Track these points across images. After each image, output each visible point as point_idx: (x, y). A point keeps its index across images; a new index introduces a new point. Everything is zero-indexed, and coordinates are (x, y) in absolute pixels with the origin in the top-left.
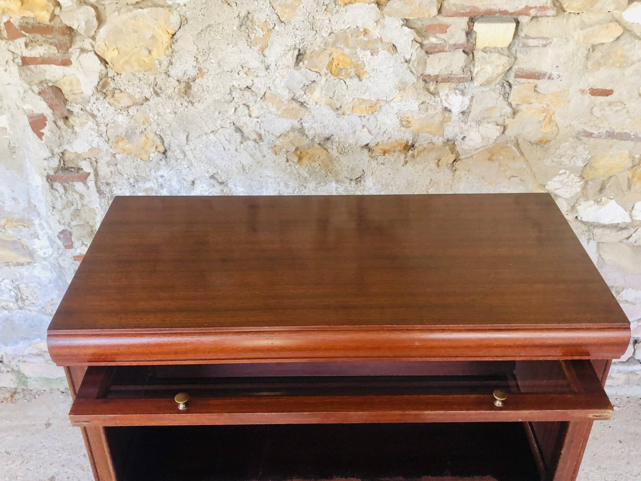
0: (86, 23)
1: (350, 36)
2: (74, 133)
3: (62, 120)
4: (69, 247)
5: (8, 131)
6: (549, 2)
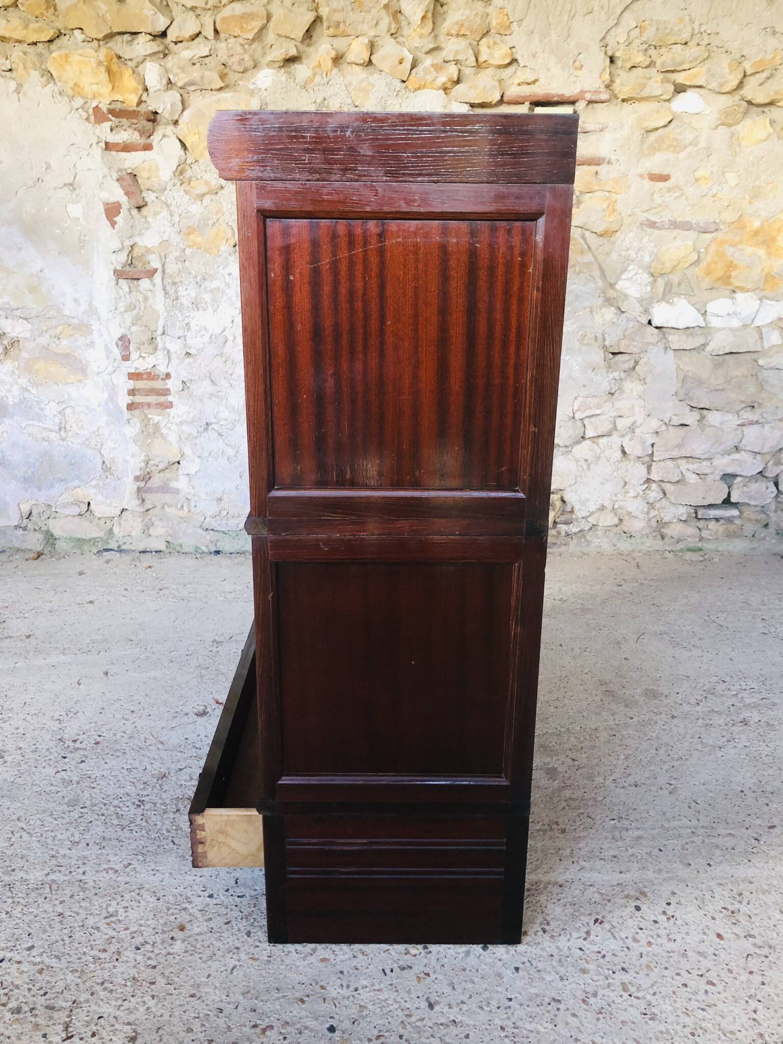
0: (172, 106)
2: (147, 222)
3: (136, 210)
4: (126, 358)
5: (81, 221)
6: (602, 86)
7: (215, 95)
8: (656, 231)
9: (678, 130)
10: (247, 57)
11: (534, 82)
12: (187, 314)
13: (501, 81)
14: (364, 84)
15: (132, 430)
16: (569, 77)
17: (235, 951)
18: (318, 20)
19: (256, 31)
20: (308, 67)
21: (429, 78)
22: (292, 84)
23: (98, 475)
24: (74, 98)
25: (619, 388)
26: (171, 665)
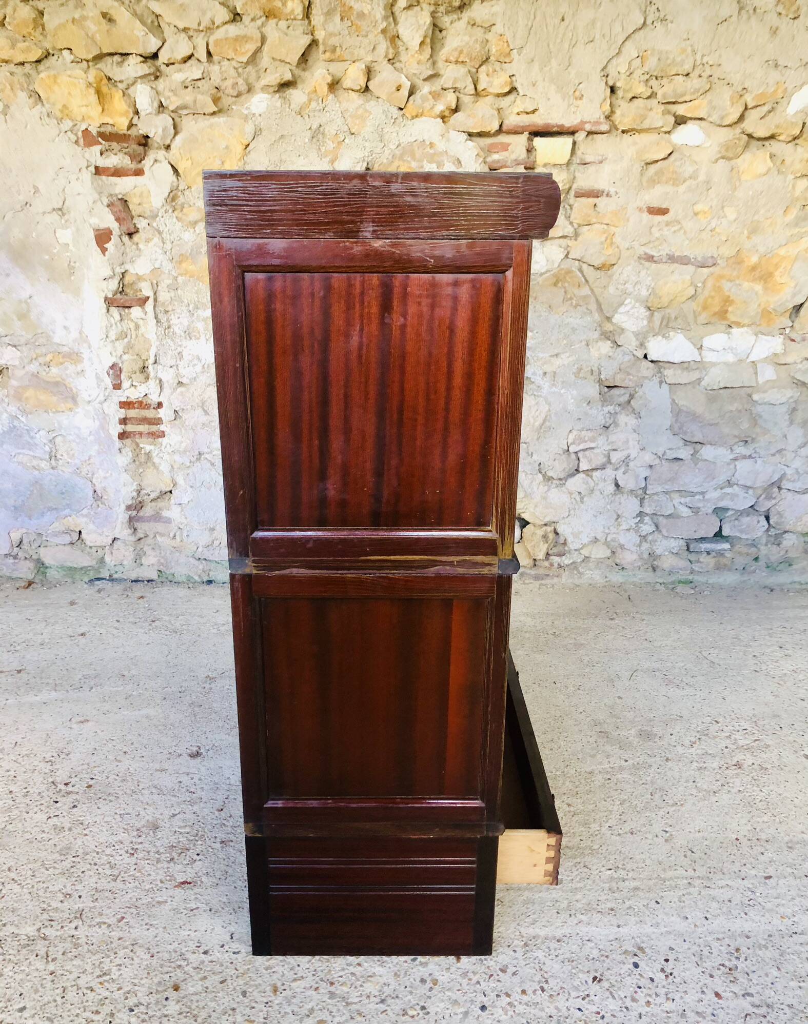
0: (163, 130)
1: (416, 148)
2: (138, 249)
3: (127, 237)
4: (117, 387)
5: (71, 247)
6: (602, 117)
7: (209, 120)
8: (654, 265)
9: (678, 163)
10: (241, 81)
11: (534, 112)
12: (180, 343)
13: (499, 110)
14: (361, 111)
15: (124, 459)
16: (569, 105)
17: (231, 1012)
18: (314, 43)
19: (250, 54)
20: (304, 93)
21: (427, 106)
22: (288, 110)
23: (90, 503)
24: (63, 121)
25: (614, 422)
26: (164, 702)
